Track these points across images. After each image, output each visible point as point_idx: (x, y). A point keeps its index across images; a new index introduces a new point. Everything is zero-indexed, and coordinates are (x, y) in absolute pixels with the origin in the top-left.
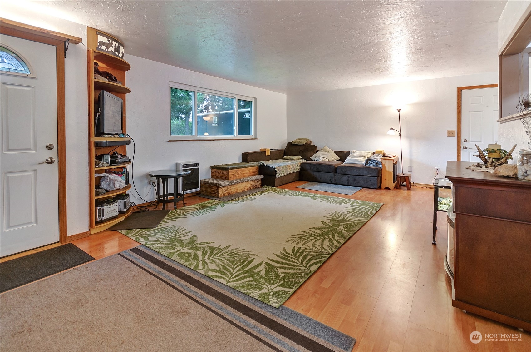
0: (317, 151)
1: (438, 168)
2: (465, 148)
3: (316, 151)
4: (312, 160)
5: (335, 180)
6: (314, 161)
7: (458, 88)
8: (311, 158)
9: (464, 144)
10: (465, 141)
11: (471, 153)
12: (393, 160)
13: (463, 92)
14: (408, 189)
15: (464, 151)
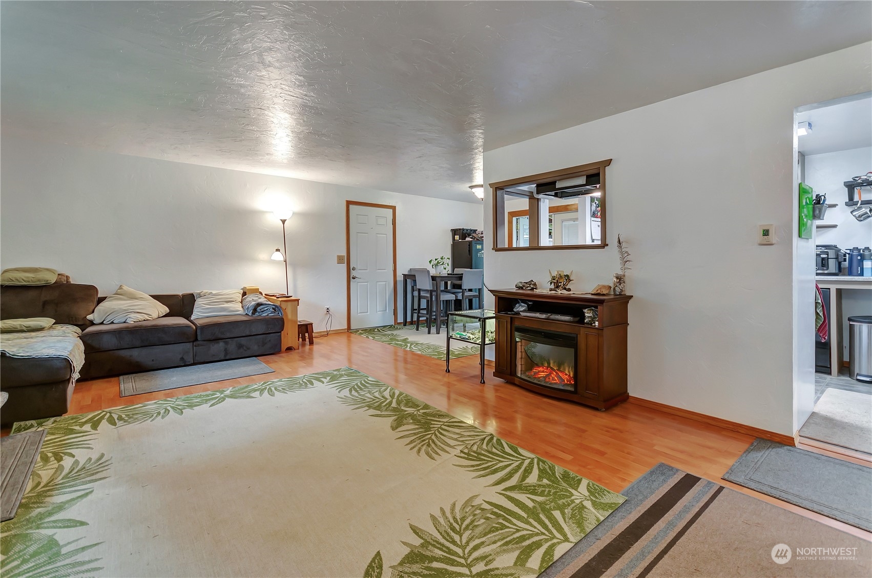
0: (101, 300)
1: (328, 307)
2: (354, 278)
3: (96, 300)
4: (92, 323)
5: (194, 356)
6: (102, 323)
7: (347, 201)
8: (90, 317)
9: (353, 273)
10: (354, 269)
11: (359, 284)
12: (298, 300)
13: (351, 207)
14: (311, 343)
15: (352, 282)
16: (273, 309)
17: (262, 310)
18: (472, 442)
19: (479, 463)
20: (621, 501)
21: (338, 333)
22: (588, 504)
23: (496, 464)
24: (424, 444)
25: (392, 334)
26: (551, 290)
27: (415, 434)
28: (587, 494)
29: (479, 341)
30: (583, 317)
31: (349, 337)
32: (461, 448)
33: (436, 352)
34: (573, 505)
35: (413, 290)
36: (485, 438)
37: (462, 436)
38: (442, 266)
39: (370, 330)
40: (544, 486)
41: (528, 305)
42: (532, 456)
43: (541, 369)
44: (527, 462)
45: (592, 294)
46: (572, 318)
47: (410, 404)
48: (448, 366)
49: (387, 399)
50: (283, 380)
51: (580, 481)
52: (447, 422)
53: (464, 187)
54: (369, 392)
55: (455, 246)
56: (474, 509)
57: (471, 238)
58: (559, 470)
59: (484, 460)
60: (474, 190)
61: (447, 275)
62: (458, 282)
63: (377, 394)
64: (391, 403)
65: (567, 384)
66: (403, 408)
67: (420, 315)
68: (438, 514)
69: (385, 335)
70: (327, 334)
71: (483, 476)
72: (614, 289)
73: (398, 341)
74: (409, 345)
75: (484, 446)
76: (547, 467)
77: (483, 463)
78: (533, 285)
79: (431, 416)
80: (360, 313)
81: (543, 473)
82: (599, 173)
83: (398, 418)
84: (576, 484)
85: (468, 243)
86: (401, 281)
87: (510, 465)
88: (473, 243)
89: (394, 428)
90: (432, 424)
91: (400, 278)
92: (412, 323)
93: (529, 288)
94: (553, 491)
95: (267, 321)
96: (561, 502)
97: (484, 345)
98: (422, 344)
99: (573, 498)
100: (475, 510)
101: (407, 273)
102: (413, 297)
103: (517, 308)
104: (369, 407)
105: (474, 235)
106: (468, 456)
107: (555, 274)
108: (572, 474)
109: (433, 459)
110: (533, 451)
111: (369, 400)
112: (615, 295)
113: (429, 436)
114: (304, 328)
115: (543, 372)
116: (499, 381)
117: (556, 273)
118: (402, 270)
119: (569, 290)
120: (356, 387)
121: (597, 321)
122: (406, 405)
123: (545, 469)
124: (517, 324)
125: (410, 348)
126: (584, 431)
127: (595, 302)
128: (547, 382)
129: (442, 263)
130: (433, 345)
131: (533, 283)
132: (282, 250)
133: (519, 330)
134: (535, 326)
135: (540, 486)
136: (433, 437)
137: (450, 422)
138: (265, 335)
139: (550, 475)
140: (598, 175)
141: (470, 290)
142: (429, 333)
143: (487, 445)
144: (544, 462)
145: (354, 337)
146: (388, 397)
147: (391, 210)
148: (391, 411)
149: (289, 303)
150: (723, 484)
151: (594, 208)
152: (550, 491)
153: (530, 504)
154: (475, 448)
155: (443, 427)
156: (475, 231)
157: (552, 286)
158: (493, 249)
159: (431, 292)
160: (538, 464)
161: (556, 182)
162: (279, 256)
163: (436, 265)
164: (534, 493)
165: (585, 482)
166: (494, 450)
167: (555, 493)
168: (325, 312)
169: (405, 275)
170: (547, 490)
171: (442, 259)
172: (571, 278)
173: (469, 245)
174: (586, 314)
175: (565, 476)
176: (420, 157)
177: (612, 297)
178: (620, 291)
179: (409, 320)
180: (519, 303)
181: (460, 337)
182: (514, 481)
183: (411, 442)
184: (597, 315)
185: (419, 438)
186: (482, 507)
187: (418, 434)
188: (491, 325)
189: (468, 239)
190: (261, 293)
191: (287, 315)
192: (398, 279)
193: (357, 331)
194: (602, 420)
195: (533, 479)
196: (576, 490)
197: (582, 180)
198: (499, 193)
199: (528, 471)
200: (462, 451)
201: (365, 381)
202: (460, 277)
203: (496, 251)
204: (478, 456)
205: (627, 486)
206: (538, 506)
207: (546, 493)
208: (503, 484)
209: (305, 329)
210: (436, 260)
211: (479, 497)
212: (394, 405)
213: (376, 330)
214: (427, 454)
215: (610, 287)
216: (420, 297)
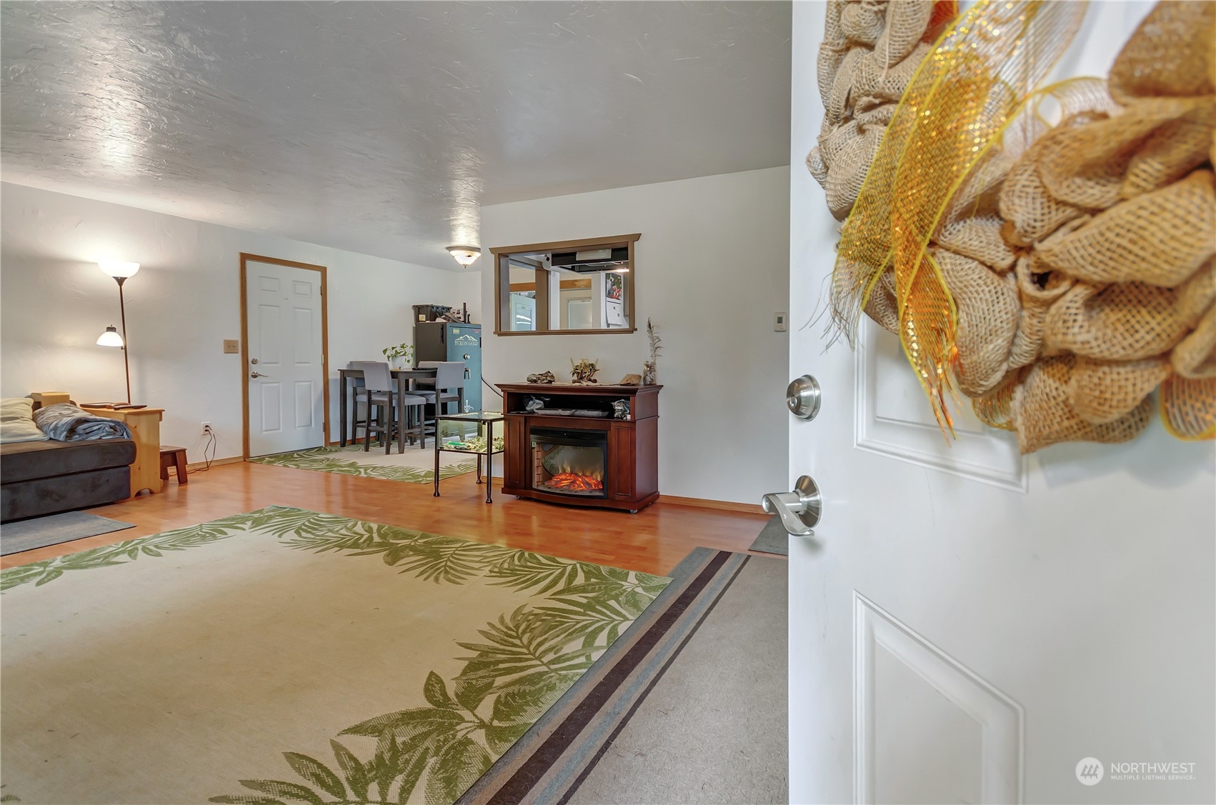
1: (207, 423)
2: (255, 376)
7: (242, 254)
9: (253, 369)
10: (254, 362)
11: (264, 385)
12: (160, 412)
13: (249, 263)
14: (183, 480)
15: (252, 382)
16: (111, 427)
17: (88, 431)
18: (501, 561)
19: (516, 578)
20: (669, 582)
21: (226, 464)
22: (639, 590)
23: (536, 576)
24: (440, 572)
25: (328, 459)
26: (574, 382)
27: (423, 565)
28: (637, 582)
29: (484, 450)
30: (613, 411)
31: (247, 469)
32: (489, 568)
33: (409, 475)
34: (626, 593)
35: (355, 394)
36: (514, 555)
37: (486, 557)
38: (404, 357)
39: (285, 456)
40: (593, 585)
41: (545, 402)
42: (574, 562)
43: (563, 477)
44: (569, 568)
45: (621, 385)
46: (601, 413)
47: (401, 536)
48: (437, 488)
49: (362, 535)
50: (161, 535)
51: (627, 574)
52: (460, 547)
53: (440, 248)
54: (330, 531)
55: (419, 329)
56: (526, 616)
57: (444, 319)
58: (604, 569)
59: (522, 574)
60: (453, 253)
61: (412, 370)
62: (429, 381)
63: (343, 531)
64: (371, 538)
65: (595, 490)
66: (391, 541)
67: (370, 428)
68: (487, 628)
69: (315, 461)
70: (207, 467)
71: (525, 588)
72: (645, 378)
73: (342, 467)
74: (362, 470)
75: (516, 562)
76: (591, 569)
77: (521, 578)
78: (549, 377)
79: (436, 544)
80: (266, 431)
81: (588, 575)
82: (627, 248)
83: (391, 552)
84: (626, 577)
85: (440, 327)
86: (336, 380)
87: (552, 574)
88: (448, 325)
89: (391, 564)
90: (441, 552)
91: (334, 376)
92: (354, 441)
93: (545, 381)
94: (603, 587)
95: (101, 448)
96: (613, 593)
97: (491, 454)
98: (382, 467)
99: (624, 588)
100: (528, 617)
101: (345, 369)
102: (355, 403)
103: (531, 406)
104: (341, 547)
105: (447, 314)
106: (501, 574)
107: (577, 363)
108: (618, 570)
109: (458, 583)
110: (572, 558)
111: (335, 539)
112: (645, 385)
113: (444, 563)
114: (169, 458)
115: (566, 480)
116: (510, 498)
117: (580, 362)
118: (338, 363)
119: (595, 381)
120: (303, 527)
121: (629, 414)
122: (395, 537)
123: (590, 571)
124: (532, 424)
125: (366, 473)
126: (621, 533)
127: (626, 392)
128: (572, 491)
129: (403, 353)
130: (400, 467)
131: (550, 374)
132: (119, 327)
133: (534, 431)
134: (557, 425)
135: (589, 585)
136: (449, 564)
137: (464, 547)
138: (98, 473)
139: (599, 575)
140: (626, 249)
141: (444, 391)
142: (388, 452)
143: (519, 561)
144: (587, 565)
145: (255, 468)
146: (362, 532)
147: (319, 273)
148: (376, 546)
149: (143, 418)
150: (750, 553)
151: (609, 286)
152: (600, 588)
153: (584, 601)
154: (506, 566)
155: (456, 552)
156: (449, 309)
157: (575, 377)
158: (494, 333)
159: (390, 394)
160: (582, 568)
161: (576, 253)
162: (114, 340)
163: (395, 356)
164: (584, 591)
165: (632, 574)
166: (529, 564)
167: (606, 588)
168: (202, 431)
169: (343, 372)
170: (597, 587)
171: (402, 347)
172: (597, 368)
173: (442, 329)
174: (616, 407)
175: (612, 573)
176: (388, 202)
177: (642, 386)
178: (650, 380)
179: (349, 437)
180: (532, 399)
181: (455, 447)
182: (561, 585)
183: (422, 573)
184: (628, 407)
185: (431, 567)
186: (534, 612)
187: (427, 564)
188: (499, 429)
189: (439, 320)
190: (73, 403)
191: (138, 437)
192: (331, 377)
193: (261, 459)
194: (635, 520)
195: (580, 579)
196: (626, 581)
197: (606, 254)
198: (503, 260)
199: (573, 575)
200: (491, 571)
201: (313, 518)
202: (433, 373)
203: (499, 335)
204: (513, 572)
205: (670, 570)
206: (591, 600)
207: (597, 589)
208: (550, 590)
209: (174, 458)
210: (393, 348)
211: (527, 606)
212: (376, 539)
213: (295, 455)
214: (449, 580)
215: (640, 377)
216: (370, 402)
